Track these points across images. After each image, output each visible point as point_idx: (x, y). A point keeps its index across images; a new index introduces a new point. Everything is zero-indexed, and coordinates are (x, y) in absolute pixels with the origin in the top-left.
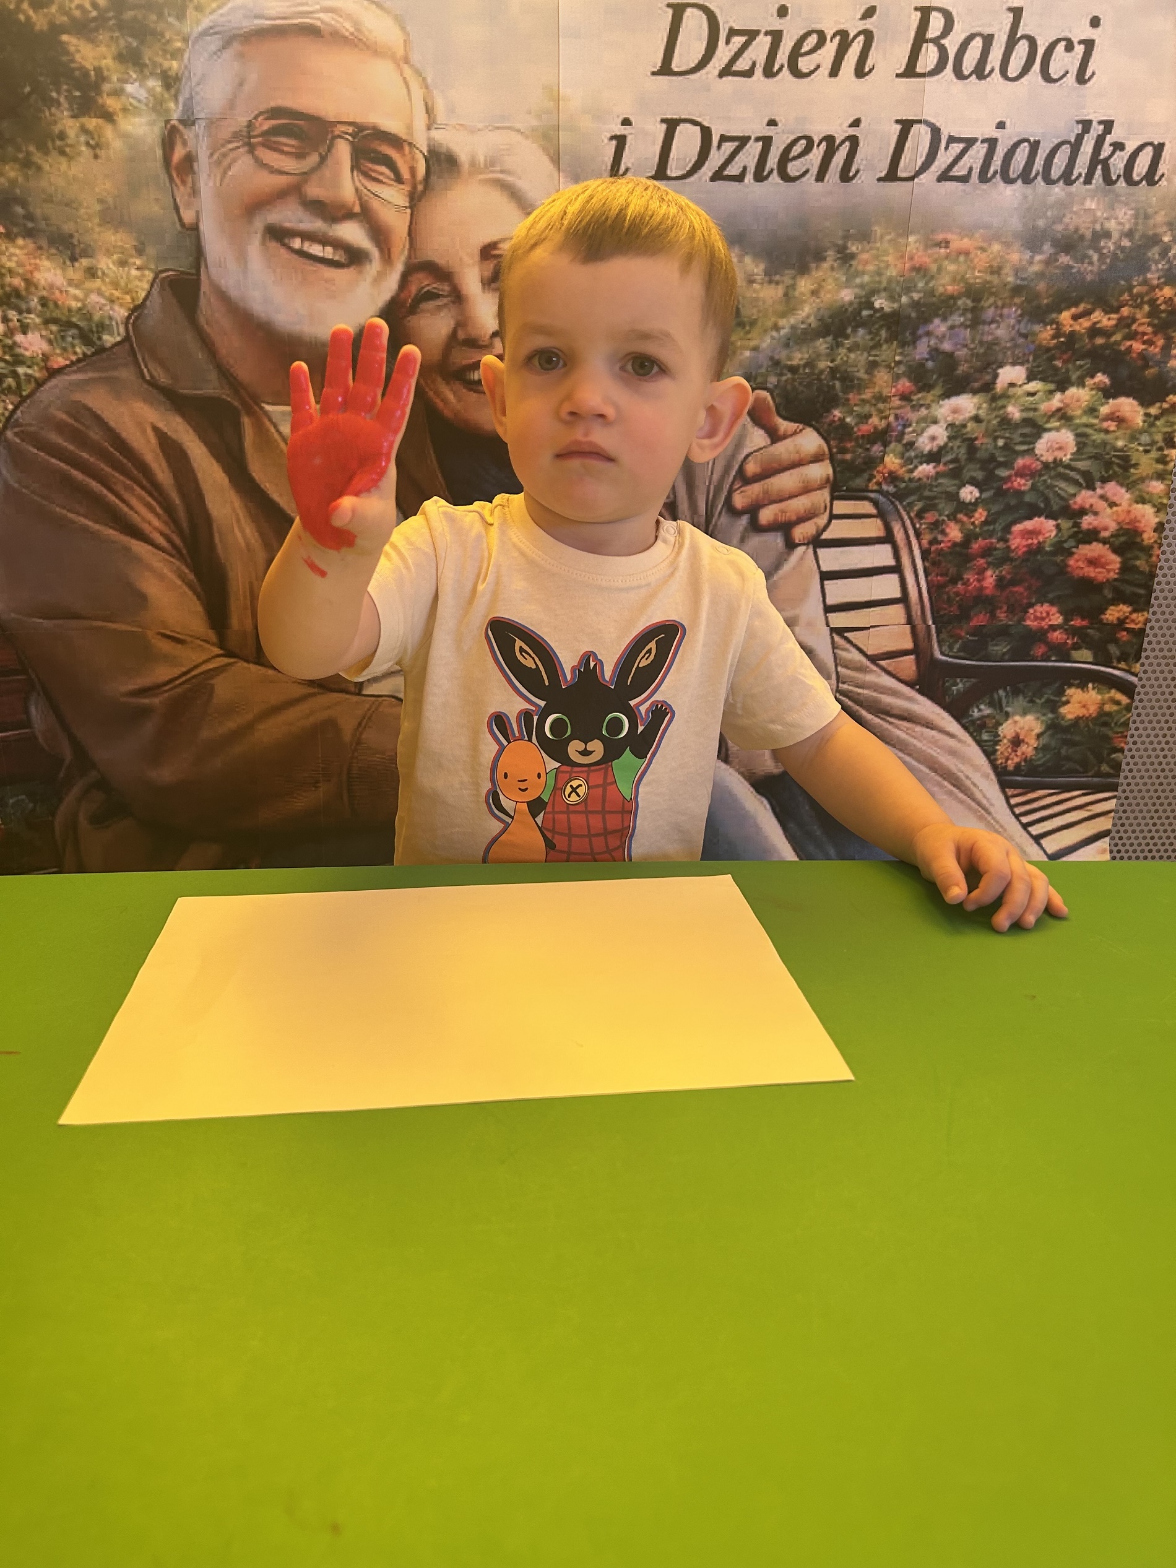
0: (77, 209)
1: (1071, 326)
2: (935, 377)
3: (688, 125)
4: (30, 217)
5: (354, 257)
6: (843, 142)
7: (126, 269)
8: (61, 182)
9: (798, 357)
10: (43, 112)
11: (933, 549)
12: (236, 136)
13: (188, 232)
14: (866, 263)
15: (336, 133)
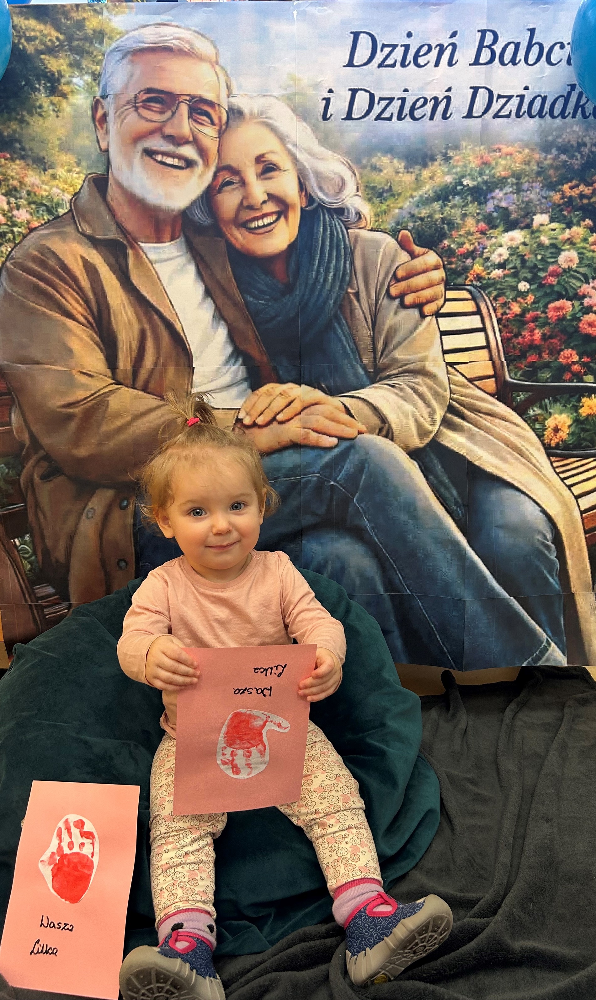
0: (47, 144)
1: (570, 193)
2: (499, 221)
3: (362, 92)
4: (23, 149)
5: (189, 164)
6: (443, 99)
7: (71, 173)
8: (39, 130)
9: (424, 212)
10: (31, 94)
11: (504, 317)
12: (128, 102)
13: (104, 153)
15: (181, 100)
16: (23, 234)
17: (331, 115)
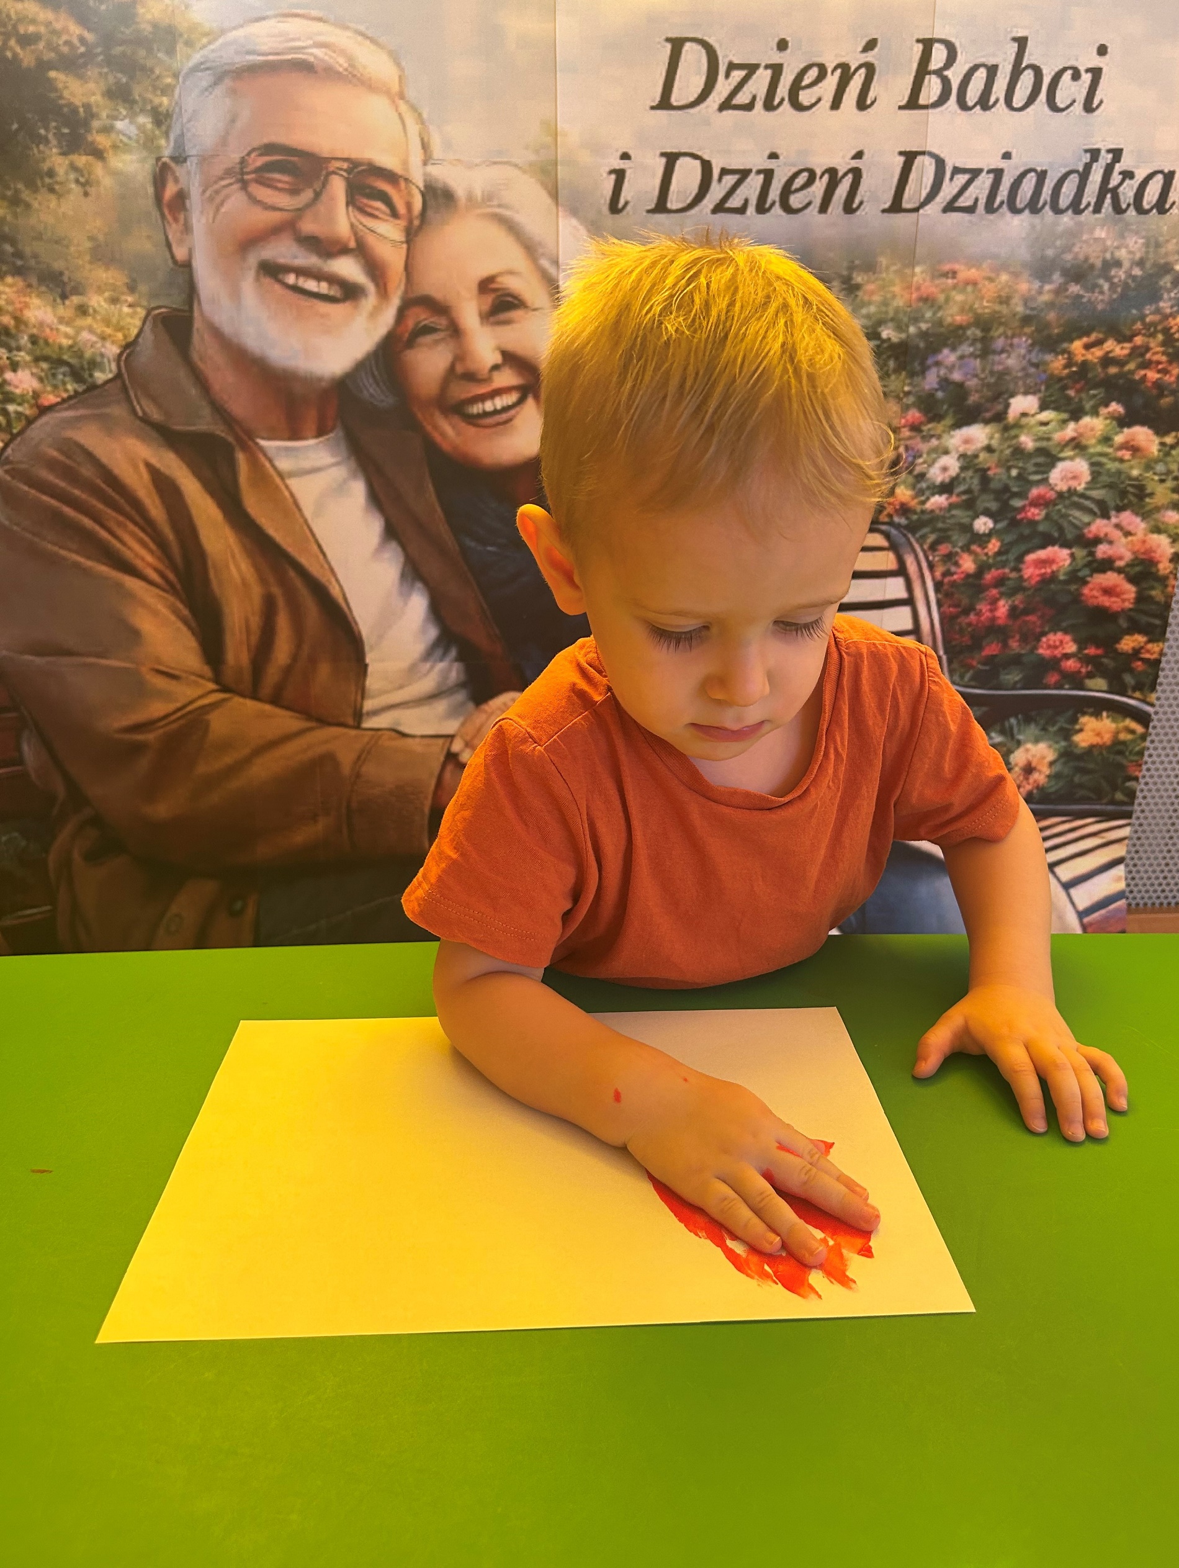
0: (67, 247)
1: (1083, 355)
2: (945, 407)
3: (688, 159)
4: (18, 254)
5: (350, 292)
6: (845, 174)
7: (118, 306)
8: (51, 220)
10: (31, 149)
11: (946, 580)
12: (228, 172)
13: (181, 269)
14: (872, 293)
15: (331, 169)
16: (26, 417)
17: (626, 203)
